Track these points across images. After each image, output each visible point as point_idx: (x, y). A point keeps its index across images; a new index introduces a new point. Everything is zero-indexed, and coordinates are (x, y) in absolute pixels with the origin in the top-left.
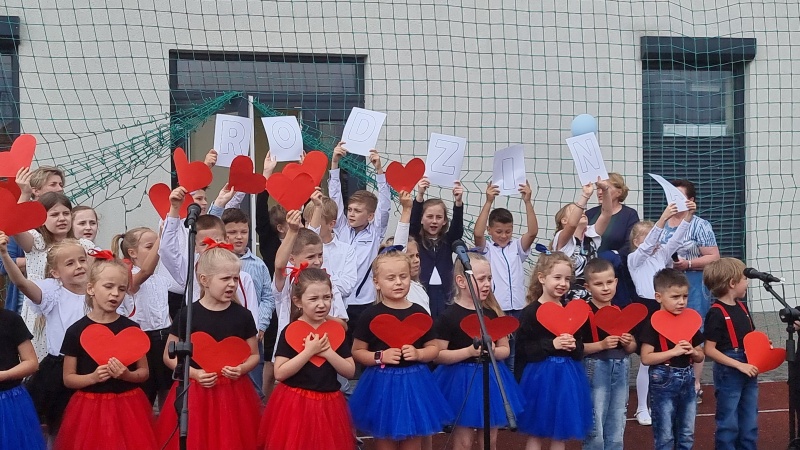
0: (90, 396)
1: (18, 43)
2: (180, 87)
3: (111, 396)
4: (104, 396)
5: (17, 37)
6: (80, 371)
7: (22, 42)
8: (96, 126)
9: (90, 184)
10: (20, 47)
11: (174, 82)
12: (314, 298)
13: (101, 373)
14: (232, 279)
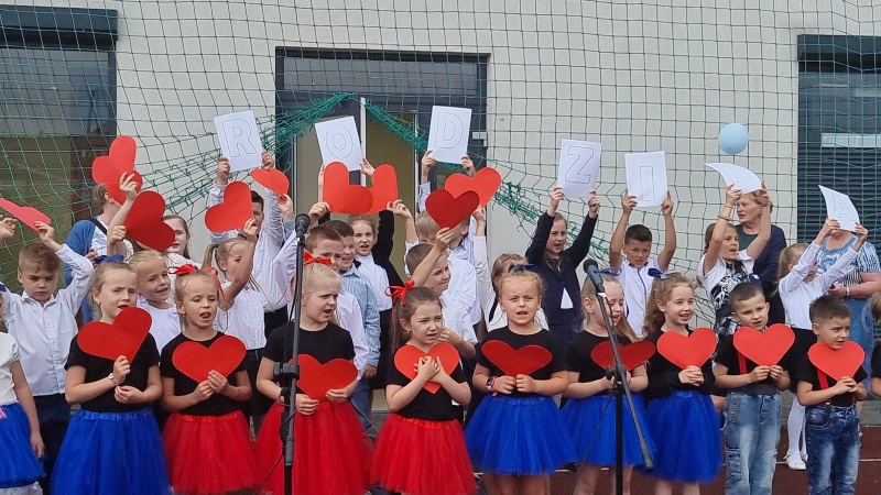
0: (189, 418)
1: (116, 38)
2: (286, 87)
3: (210, 419)
4: (204, 419)
5: (115, 31)
6: (178, 392)
7: (120, 38)
8: (196, 129)
9: (189, 191)
10: (117, 43)
11: (279, 82)
12: (425, 321)
13: (204, 389)
14: (332, 297)
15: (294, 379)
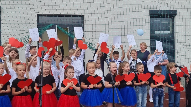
2: (39, 23)
3: (24, 96)
6: (16, 91)
8: (19, 32)
11: (38, 22)
12: (70, 73)
13: (23, 90)
14: (47, 70)
15: (42, 87)
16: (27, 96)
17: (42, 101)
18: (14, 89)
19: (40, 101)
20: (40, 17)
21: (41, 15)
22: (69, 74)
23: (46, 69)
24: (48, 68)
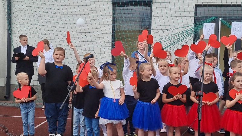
2: (197, 16)
3: (176, 106)
4: (174, 106)
6: (167, 98)
7: (153, 3)
9: (170, 44)
12: (239, 81)
13: (175, 97)
14: (209, 74)
15: (202, 97)
16: (179, 106)
17: (201, 113)
18: (165, 95)
19: (198, 114)
20: (198, 8)
21: (201, 6)
22: (238, 83)
23: (207, 74)
24: (210, 73)
